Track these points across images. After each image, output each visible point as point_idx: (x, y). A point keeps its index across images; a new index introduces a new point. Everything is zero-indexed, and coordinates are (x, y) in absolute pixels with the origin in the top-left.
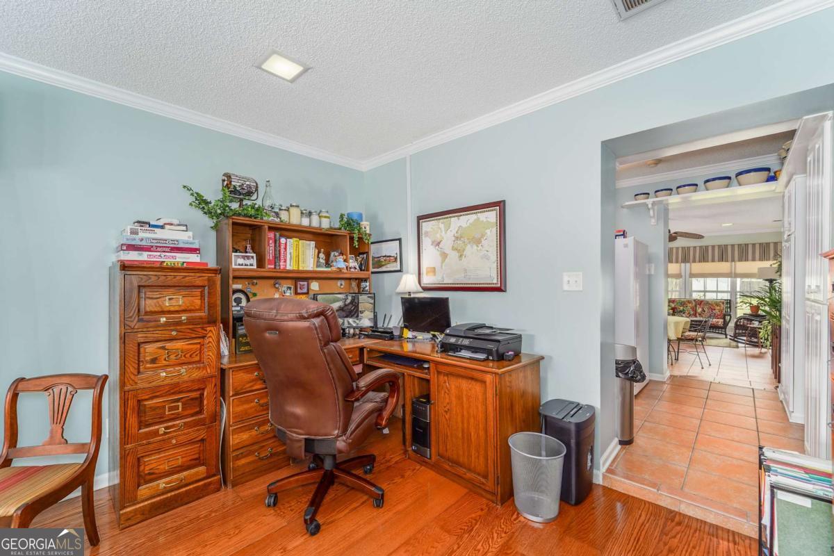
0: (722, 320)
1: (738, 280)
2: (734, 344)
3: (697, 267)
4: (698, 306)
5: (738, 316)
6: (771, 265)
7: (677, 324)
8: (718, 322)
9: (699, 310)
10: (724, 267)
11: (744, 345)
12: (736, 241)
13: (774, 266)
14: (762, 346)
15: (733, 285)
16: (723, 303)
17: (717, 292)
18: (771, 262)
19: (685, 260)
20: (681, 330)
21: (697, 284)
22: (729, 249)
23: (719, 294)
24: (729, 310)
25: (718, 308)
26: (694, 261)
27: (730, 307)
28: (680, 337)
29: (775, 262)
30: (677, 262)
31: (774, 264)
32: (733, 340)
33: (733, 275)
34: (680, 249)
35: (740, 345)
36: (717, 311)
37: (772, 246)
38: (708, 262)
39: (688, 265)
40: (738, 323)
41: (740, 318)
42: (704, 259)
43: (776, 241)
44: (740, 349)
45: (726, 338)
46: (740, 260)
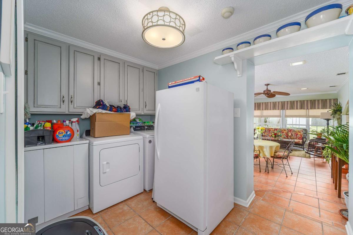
0: (302, 140)
1: (310, 119)
2: (308, 155)
3: (289, 112)
4: (289, 132)
5: (310, 139)
6: (328, 111)
7: (271, 147)
8: (299, 141)
9: (290, 134)
10: (303, 112)
11: (313, 156)
12: (309, 98)
13: (329, 112)
14: (324, 157)
15: (308, 122)
16: (302, 131)
17: (299, 125)
18: (328, 110)
19: (283, 108)
20: (274, 151)
21: (289, 121)
22: (306, 102)
23: (300, 126)
24: (305, 135)
25: (300, 133)
26: (287, 109)
27: (306, 133)
28: (273, 155)
29: (331, 109)
30: (278, 109)
31: (330, 111)
32: (307, 153)
33: (308, 116)
34: (280, 103)
35: (311, 156)
36: (299, 135)
37: (328, 101)
38: (294, 109)
39: (284, 111)
40: (310, 144)
41: (312, 140)
42: (292, 108)
43: (331, 99)
44: (311, 158)
45: (304, 150)
46: (311, 108)
